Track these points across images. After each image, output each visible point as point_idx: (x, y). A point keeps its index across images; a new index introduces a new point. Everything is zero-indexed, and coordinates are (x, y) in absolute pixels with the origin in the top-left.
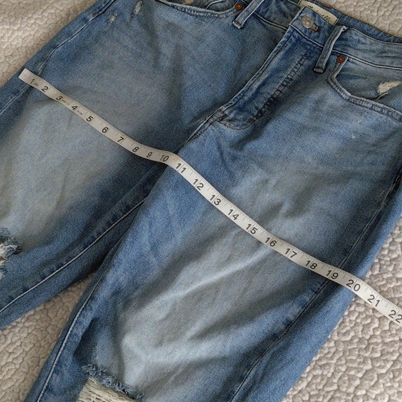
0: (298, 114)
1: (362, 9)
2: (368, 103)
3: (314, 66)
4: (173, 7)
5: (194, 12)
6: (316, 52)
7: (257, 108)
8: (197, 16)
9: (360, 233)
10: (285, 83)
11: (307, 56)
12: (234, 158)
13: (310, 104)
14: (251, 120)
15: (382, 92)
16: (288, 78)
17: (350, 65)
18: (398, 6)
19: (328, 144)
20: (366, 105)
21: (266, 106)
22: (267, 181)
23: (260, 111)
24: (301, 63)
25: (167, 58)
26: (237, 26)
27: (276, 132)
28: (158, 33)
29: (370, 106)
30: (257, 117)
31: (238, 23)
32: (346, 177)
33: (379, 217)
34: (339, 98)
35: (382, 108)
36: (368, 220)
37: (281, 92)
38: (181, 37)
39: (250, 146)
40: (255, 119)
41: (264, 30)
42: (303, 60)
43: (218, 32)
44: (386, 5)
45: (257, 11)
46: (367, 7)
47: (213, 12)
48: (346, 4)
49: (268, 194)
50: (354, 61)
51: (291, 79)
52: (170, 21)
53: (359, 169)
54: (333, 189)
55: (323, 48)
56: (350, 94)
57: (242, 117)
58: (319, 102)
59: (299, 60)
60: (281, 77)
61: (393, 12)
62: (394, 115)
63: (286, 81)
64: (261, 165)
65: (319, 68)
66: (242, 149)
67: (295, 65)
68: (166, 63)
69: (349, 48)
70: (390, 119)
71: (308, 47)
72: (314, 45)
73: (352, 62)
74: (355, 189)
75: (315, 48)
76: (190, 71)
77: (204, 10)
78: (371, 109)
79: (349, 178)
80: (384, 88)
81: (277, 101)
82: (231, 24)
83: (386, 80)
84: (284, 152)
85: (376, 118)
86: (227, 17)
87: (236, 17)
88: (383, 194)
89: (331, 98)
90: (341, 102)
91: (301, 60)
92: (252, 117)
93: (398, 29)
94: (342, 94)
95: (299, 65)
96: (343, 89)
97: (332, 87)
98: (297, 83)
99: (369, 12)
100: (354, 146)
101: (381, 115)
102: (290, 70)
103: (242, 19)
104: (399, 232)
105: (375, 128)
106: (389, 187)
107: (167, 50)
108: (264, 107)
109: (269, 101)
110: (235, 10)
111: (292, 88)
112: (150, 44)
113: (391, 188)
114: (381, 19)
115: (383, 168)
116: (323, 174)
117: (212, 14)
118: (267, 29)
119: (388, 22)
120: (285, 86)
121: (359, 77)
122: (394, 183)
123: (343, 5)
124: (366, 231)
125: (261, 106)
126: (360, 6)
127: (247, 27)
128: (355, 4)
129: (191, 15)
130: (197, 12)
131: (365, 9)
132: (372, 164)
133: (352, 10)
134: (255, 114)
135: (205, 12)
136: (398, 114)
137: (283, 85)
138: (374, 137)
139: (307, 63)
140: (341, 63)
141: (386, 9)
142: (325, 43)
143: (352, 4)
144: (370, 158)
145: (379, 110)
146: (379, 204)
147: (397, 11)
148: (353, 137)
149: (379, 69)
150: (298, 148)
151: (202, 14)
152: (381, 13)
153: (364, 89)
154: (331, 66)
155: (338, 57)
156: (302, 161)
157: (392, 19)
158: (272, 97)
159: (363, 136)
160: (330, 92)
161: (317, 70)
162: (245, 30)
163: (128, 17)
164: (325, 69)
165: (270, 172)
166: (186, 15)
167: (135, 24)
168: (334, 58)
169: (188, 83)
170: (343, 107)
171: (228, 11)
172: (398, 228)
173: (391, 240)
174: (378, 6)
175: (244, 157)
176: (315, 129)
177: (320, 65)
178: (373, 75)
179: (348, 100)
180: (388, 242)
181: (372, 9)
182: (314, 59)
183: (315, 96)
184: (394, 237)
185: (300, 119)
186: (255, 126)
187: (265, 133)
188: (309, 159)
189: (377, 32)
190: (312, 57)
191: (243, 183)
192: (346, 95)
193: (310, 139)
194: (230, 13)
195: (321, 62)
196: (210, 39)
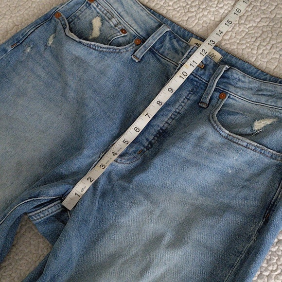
0: (183, 150)
1: (244, 47)
2: (243, 141)
3: (199, 101)
4: (81, 42)
5: (98, 47)
6: (202, 88)
7: (147, 139)
8: (100, 52)
9: (232, 266)
10: (173, 116)
11: (193, 92)
12: (125, 189)
13: (192, 140)
14: (142, 152)
15: (256, 129)
16: (176, 112)
17: (231, 101)
18: (275, 46)
19: (207, 177)
20: (241, 143)
21: (156, 138)
22: (151, 212)
23: (150, 143)
24: (188, 98)
25: (72, 89)
26: (135, 59)
27: (163, 165)
28: (66, 67)
29: (245, 144)
30: (147, 148)
31: (136, 57)
32: (223, 209)
33: (249, 253)
34: (218, 136)
35: (256, 147)
36: (239, 253)
37: (169, 124)
38: (85, 71)
39: (139, 178)
40: (145, 150)
41: (158, 64)
42: (190, 95)
43: (119, 66)
44: (265, 44)
45: (154, 47)
46: (248, 45)
47: (115, 47)
48: (230, 41)
49: (152, 225)
50: (234, 98)
51: (179, 113)
52: (77, 55)
53: (234, 202)
54: (210, 221)
55: (208, 84)
56: (228, 132)
57: (133, 149)
58: (201, 138)
59: (186, 95)
60: (170, 111)
61: (271, 51)
62: (266, 153)
63: (174, 115)
64: (147, 196)
65: (203, 103)
66: (130, 182)
67: (182, 100)
68: (71, 94)
69: (230, 86)
70: (262, 156)
71: (195, 83)
72: (200, 82)
73: (233, 99)
74: (229, 221)
75: (200, 84)
76: (92, 104)
77: (106, 46)
78: (246, 147)
79: (224, 211)
80: (258, 125)
81: (166, 133)
82: (130, 58)
83: (261, 117)
84: (169, 183)
85: (250, 155)
86: (127, 51)
87: (135, 51)
88: (253, 228)
89: (213, 135)
90: (220, 140)
91: (188, 96)
92: (142, 148)
93: (274, 67)
94: (221, 132)
95: (186, 100)
96: (222, 128)
97: (212, 125)
98: (184, 116)
99: (250, 50)
100: (230, 180)
101: (255, 153)
102: (178, 104)
103: (139, 54)
104: (266, 265)
105: (250, 164)
106: (259, 222)
107: (72, 82)
108: (154, 139)
109: (159, 133)
110: (134, 45)
111: (179, 121)
112: (59, 74)
113: (261, 223)
114: (259, 57)
115: (255, 203)
116: (202, 205)
117: (114, 49)
118: (161, 63)
119: (266, 60)
120: (173, 119)
121: (238, 114)
122: (264, 217)
123: (228, 42)
124: (237, 265)
125: (151, 138)
126: (242, 44)
127: (144, 61)
128: (238, 41)
129: (96, 50)
130: (101, 48)
131: (247, 47)
132: (245, 198)
133: (235, 47)
134: (146, 145)
135: (107, 48)
136: (269, 152)
137: (171, 118)
138: (248, 172)
139: (193, 98)
140: (223, 99)
141: (264, 48)
142: (209, 80)
143: (235, 42)
144: (244, 193)
145: (253, 148)
146: (250, 237)
147: (275, 50)
148: (230, 172)
149: (255, 106)
150: (181, 180)
151: (105, 50)
152: (260, 52)
153: (241, 126)
154: (214, 102)
155: (221, 93)
156: (184, 191)
157: (269, 57)
158: (161, 129)
159: (238, 171)
160: (210, 131)
161: (201, 105)
162: (142, 64)
163: (42, 48)
164: (209, 104)
165: (155, 203)
166: (91, 50)
167: (48, 55)
168: (217, 94)
169: (90, 115)
170: (222, 144)
171: (128, 46)
172: (265, 262)
173: (259, 273)
174: (257, 44)
175: (132, 188)
176: (196, 164)
177: (205, 101)
178: (250, 112)
179: (226, 138)
180: (257, 275)
181: (252, 47)
182: (199, 94)
183: (197, 133)
184: (262, 270)
185: (184, 154)
186: (145, 156)
187: (152, 167)
188: (191, 190)
189: (255, 70)
190: (198, 93)
191: (131, 212)
192: (225, 133)
193: (192, 172)
194: (130, 47)
195: (206, 98)
196: (111, 73)
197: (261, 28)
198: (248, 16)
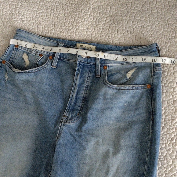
0: (98, 104)
1: (104, 37)
2: (126, 87)
3: (95, 75)
4: (23, 72)
5: (33, 71)
6: (93, 68)
7: (79, 106)
8: (35, 72)
9: (147, 150)
10: (86, 89)
11: (90, 72)
12: (80, 137)
13: (101, 97)
14: (80, 113)
15: (129, 77)
16: (86, 86)
18: (119, 30)
19: (116, 112)
21: (83, 103)
22: (98, 142)
23: (81, 107)
24: (89, 76)
25: (30, 98)
26: (54, 67)
27: (93, 116)
28: (21, 88)
29: (127, 88)
30: (81, 110)
31: (54, 66)
32: (131, 125)
33: (152, 140)
34: (112, 90)
35: (132, 87)
36: (147, 143)
37: (86, 93)
38: (32, 86)
39: (84, 128)
40: (80, 112)
41: (66, 65)
42: (89, 74)
43: (47, 75)
44: (113, 31)
45: (60, 56)
46: (106, 35)
47: (41, 67)
48: (96, 37)
49: (101, 148)
50: (111, 66)
51: (88, 86)
52: (24, 79)
53: (134, 119)
54: (127, 133)
55: (95, 65)
57: (75, 114)
58: (105, 95)
59: (87, 75)
60: (83, 87)
61: (118, 33)
63: (86, 88)
64: (92, 135)
65: (98, 75)
66: (81, 131)
67: (87, 78)
68: (31, 101)
69: (107, 61)
70: (137, 90)
71: (89, 67)
72: (91, 65)
73: (111, 67)
74: (136, 129)
75: (92, 66)
76: (44, 102)
77: (37, 68)
78: (128, 89)
80: (129, 75)
81: (87, 98)
82: (51, 68)
83: (128, 70)
84: (99, 124)
85: (131, 92)
86: (48, 65)
87: (52, 63)
88: (148, 127)
89: (110, 91)
90: (114, 91)
91: (88, 75)
92: (79, 111)
93: (123, 41)
94: (113, 87)
95: (89, 77)
96: (113, 85)
97: (107, 86)
98: (91, 86)
99: (108, 37)
100: (128, 109)
101: (133, 90)
102: (86, 82)
103: (55, 64)
104: (162, 142)
105: (133, 97)
106: (150, 123)
107: (29, 95)
108: (82, 104)
109: (83, 100)
110: (50, 60)
111: (90, 90)
112: (19, 93)
113: (151, 123)
114: (114, 39)
115: (143, 115)
116: (120, 127)
117: (41, 68)
118: (67, 63)
119: (118, 39)
120: (87, 90)
121: (116, 73)
122: (151, 120)
123: (95, 38)
124: (149, 149)
125: (80, 104)
126: (102, 36)
127: (58, 66)
128: (100, 35)
129: (32, 73)
130: (34, 70)
131: (105, 36)
132: (139, 114)
133: (100, 39)
134: (80, 109)
135: (38, 69)
136: (140, 87)
137: (85, 90)
138: (134, 101)
139: (92, 75)
140: (106, 69)
141: (114, 33)
142: (95, 62)
143: (99, 36)
144: (137, 112)
145: (132, 88)
146: (149, 133)
147: (120, 32)
148: (126, 104)
149: (123, 65)
150: (104, 119)
151: (37, 70)
152: (113, 36)
153: (121, 79)
154: (102, 72)
155: (104, 67)
156: (109, 124)
157: (119, 37)
158: (83, 98)
159: (129, 103)
160: (108, 89)
161: (97, 77)
162: (58, 68)
163: (4, 83)
164: (100, 75)
165: (97, 137)
166: (30, 74)
167: (9, 86)
168: (102, 68)
169: (45, 108)
170: (116, 93)
171: (47, 62)
172: (161, 141)
173: (160, 147)
174: (110, 33)
175: (84, 134)
176: (108, 108)
177: (98, 74)
178: (122, 69)
179: (117, 89)
180: (160, 149)
181: (108, 35)
182: (94, 72)
183: (102, 93)
184: (161, 145)
185: (100, 106)
186: (82, 115)
187: (88, 119)
188: (111, 122)
189: (115, 47)
191: (88, 147)
192: (115, 87)
193: (108, 113)
194: (48, 63)
195: (98, 72)
196: (45, 81)
197: (108, 23)
198: (99, 19)
